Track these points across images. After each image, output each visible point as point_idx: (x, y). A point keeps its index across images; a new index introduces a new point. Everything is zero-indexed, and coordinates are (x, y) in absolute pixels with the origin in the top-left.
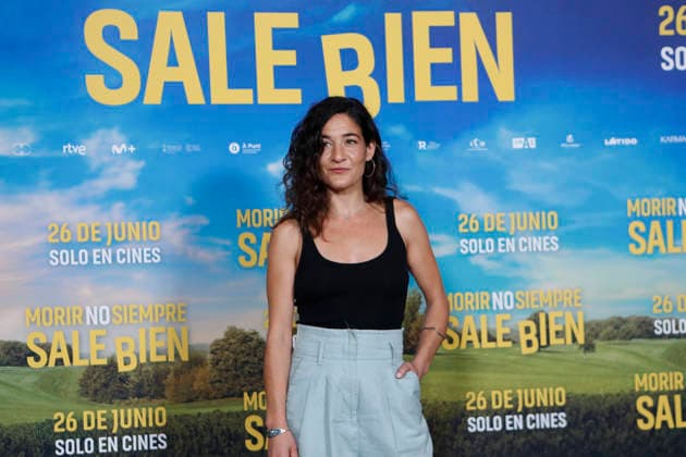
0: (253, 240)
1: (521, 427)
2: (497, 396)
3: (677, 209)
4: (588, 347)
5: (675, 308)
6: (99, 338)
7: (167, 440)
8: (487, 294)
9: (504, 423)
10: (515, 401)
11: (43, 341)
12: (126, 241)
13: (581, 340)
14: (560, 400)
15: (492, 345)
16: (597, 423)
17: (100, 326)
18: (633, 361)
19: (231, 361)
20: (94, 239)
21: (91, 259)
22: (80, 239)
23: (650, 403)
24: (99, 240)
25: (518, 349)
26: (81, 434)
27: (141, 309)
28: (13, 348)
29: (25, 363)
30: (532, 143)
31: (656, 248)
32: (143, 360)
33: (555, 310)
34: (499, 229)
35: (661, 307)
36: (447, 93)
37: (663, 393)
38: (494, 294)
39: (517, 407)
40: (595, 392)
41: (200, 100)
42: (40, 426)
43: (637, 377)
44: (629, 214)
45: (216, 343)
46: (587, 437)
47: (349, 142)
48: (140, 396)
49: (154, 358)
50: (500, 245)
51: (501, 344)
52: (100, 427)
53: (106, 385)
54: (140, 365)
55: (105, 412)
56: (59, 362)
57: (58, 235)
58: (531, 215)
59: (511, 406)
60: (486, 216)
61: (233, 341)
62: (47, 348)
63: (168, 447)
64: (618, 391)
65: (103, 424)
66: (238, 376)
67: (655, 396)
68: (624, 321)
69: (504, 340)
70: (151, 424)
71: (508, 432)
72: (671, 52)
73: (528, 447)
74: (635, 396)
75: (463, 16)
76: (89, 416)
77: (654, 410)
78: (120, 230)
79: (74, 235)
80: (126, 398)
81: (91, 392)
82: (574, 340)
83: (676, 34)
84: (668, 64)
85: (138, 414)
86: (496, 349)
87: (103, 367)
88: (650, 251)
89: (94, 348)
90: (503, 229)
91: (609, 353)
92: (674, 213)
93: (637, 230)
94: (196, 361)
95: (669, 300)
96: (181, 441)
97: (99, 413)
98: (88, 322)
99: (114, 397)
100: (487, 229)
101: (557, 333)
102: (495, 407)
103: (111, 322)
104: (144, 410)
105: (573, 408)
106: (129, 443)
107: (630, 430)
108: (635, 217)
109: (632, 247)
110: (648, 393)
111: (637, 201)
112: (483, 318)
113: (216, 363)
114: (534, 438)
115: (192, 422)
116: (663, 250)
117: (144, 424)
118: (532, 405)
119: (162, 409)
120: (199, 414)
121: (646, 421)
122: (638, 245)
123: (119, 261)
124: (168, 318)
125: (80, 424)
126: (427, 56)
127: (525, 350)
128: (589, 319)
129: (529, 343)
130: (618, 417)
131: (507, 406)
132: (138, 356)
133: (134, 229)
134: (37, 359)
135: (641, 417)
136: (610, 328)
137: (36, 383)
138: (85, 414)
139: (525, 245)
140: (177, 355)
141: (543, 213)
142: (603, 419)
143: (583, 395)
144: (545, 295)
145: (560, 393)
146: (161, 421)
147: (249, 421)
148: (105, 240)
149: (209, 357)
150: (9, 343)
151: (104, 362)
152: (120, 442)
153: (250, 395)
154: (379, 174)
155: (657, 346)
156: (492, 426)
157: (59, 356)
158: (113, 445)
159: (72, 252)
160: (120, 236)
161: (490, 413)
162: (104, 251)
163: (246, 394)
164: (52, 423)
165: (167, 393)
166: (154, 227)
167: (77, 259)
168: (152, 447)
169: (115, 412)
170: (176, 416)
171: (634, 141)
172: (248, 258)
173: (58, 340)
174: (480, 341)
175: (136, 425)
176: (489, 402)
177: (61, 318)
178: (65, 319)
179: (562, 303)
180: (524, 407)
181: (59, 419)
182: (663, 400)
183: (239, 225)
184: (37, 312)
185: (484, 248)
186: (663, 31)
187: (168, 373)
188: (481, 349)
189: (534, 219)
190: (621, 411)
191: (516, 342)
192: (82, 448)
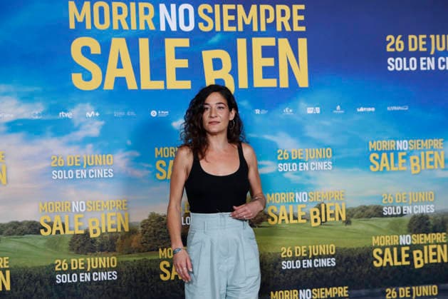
0: (164, 165)
1: (311, 266)
2: (298, 249)
3: (396, 147)
4: (348, 222)
5: (394, 201)
6: (79, 219)
7: (117, 275)
8: (293, 193)
9: (302, 264)
10: (307, 252)
11: (49, 220)
12: (94, 165)
13: (344, 218)
14: (332, 251)
15: (295, 221)
16: (352, 263)
17: (80, 212)
18: (372, 229)
19: (152, 232)
20: (76, 165)
21: (75, 175)
22: (69, 164)
23: (381, 252)
24: (79, 165)
25: (309, 223)
26: (70, 272)
27: (103, 203)
28: (32, 225)
29: (39, 233)
30: (318, 110)
31: (385, 168)
32: (104, 231)
33: (330, 202)
34: (300, 158)
35: (387, 200)
36: (271, 83)
37: (388, 247)
38: (297, 194)
39: (308, 255)
40: (351, 247)
41: (135, 87)
42: (47, 267)
43: (374, 238)
44: (370, 149)
45: (144, 221)
46: (346, 271)
47: (220, 108)
48: (102, 250)
49: (110, 230)
50: (300, 167)
51: (300, 221)
52: (80, 268)
53: (83, 245)
54: (102, 234)
55: (83, 259)
56: (58, 232)
57: (57, 163)
58: (317, 150)
59: (306, 255)
60: (292, 151)
61: (153, 220)
62: (51, 224)
63: (118, 279)
64: (364, 246)
65: (82, 266)
66: (155, 240)
67: (383, 248)
68: (367, 208)
69: (302, 219)
70: (108, 266)
71: (304, 269)
72: (393, 60)
73: (314, 277)
74: (372, 248)
75: (280, 40)
76: (74, 262)
77: (382, 256)
78: (90, 159)
79: (65, 162)
80: (94, 252)
81: (75, 249)
82: (340, 218)
83: (396, 51)
84: (391, 67)
85: (101, 261)
86: (298, 224)
87: (82, 234)
88: (381, 169)
89: (76, 225)
90: (302, 158)
91: (359, 225)
92: (394, 149)
93: (374, 158)
94: (133, 231)
95: (392, 196)
96: (125, 275)
97: (80, 260)
98: (74, 211)
99: (88, 251)
100: (293, 158)
101: (331, 214)
102: (296, 255)
103: (86, 210)
104: (104, 258)
105: (338, 255)
106: (96, 276)
107: (369, 267)
108: (373, 151)
109: (371, 167)
110: (380, 247)
111: (375, 142)
112: (291, 207)
113: (144, 232)
114: (318, 272)
115: (131, 264)
116: (388, 169)
117: (104, 266)
118: (317, 254)
119: (115, 258)
120: (135, 261)
121: (378, 262)
122: (375, 166)
123: (90, 176)
124: (117, 208)
125: (70, 266)
126: (260, 62)
127: (314, 224)
128: (348, 207)
129: (316, 220)
130: (363, 260)
131: (303, 255)
132: (101, 228)
133: (98, 159)
134: (46, 230)
135: (376, 260)
136: (359, 212)
137: (45, 244)
138: (72, 260)
139: (314, 166)
140: (122, 228)
141: (324, 149)
142: (355, 261)
143: (344, 249)
144: (325, 194)
145: (332, 248)
146: (114, 264)
147: (162, 264)
148: (82, 165)
149: (140, 229)
150: (30, 222)
151: (82, 232)
152: (91, 276)
153: (163, 250)
154: (237, 128)
155: (384, 221)
156: (295, 266)
157: (57, 229)
158: (88, 277)
159: (65, 172)
160: (91, 162)
161: (294, 258)
162: (82, 171)
163: (160, 250)
164: (54, 265)
165: (117, 249)
166: (109, 158)
167: (67, 176)
168: (109, 279)
169: (88, 259)
170: (122, 262)
171: (373, 109)
172: (161, 174)
173: (57, 220)
174: (289, 219)
175: (100, 267)
176: (294, 253)
177: (59, 208)
178: (61, 208)
179: (333, 198)
180: (313, 255)
181: (58, 263)
182: (388, 251)
183: (156, 156)
184: (46, 205)
185: (291, 168)
186: (389, 49)
187: (118, 238)
188: (290, 224)
189: (318, 152)
190: (365, 257)
191: (308, 220)
192: (71, 279)
